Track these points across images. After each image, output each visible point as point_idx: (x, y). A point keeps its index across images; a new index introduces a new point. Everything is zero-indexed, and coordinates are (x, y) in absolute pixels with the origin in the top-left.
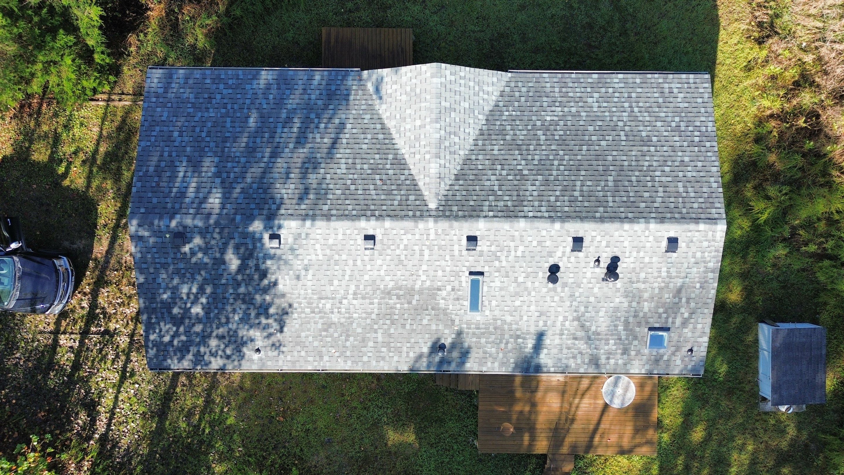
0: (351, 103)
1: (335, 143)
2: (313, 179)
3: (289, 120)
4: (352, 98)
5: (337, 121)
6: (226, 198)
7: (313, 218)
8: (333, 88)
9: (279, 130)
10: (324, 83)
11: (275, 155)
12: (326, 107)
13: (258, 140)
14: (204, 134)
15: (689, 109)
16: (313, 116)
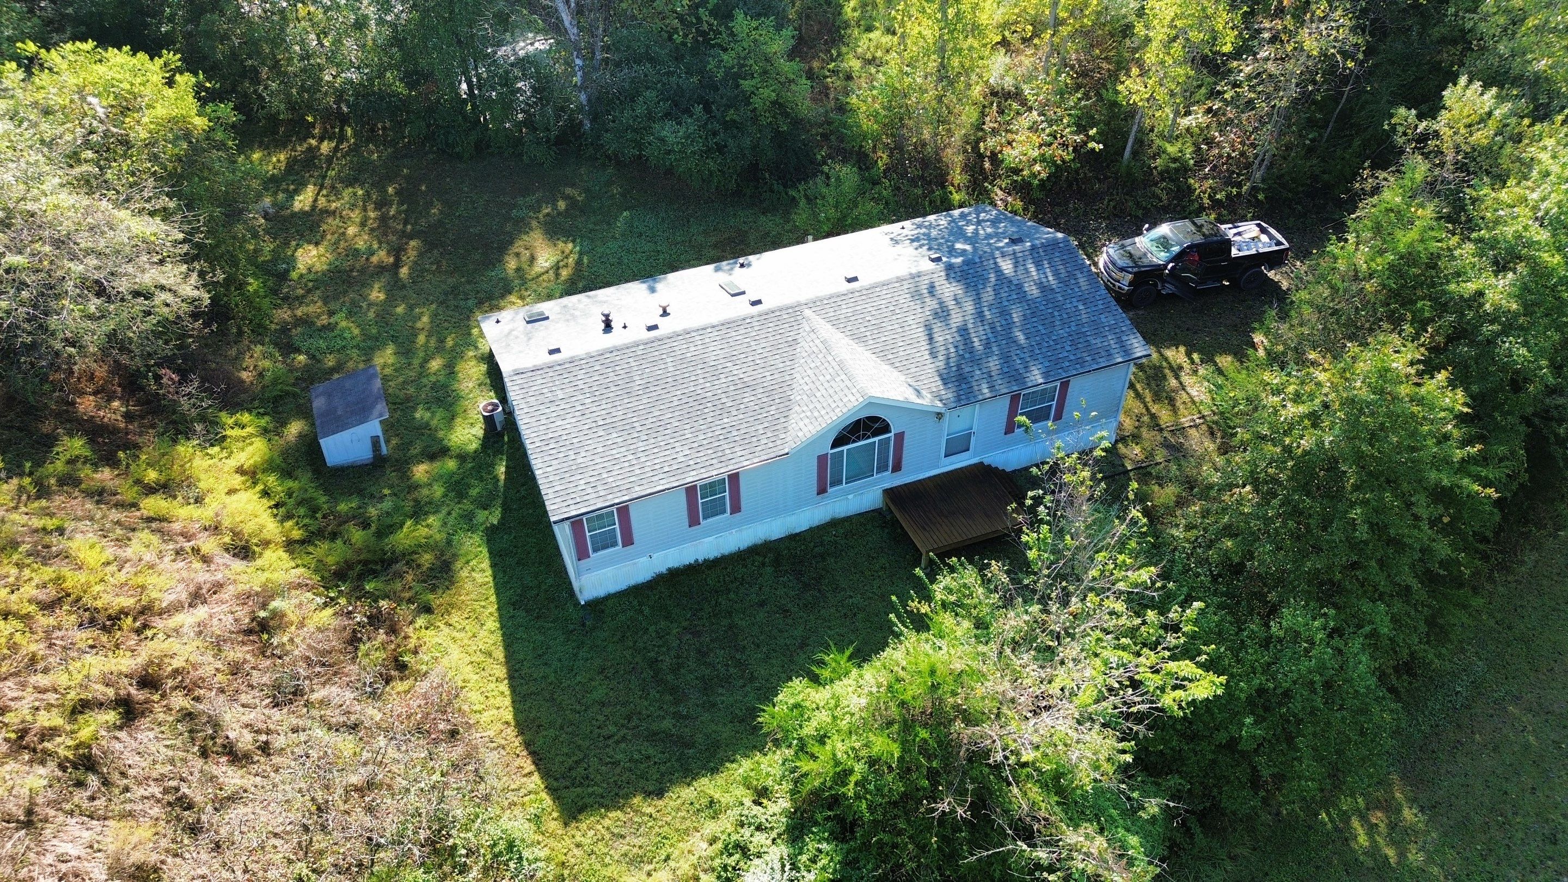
0: (937, 378)
1: (931, 339)
2: (932, 304)
3: (987, 345)
4: (940, 383)
5: (941, 358)
6: (998, 270)
7: (913, 277)
8: (964, 386)
9: (990, 335)
10: (976, 388)
11: (980, 315)
12: (959, 366)
13: (1004, 322)
14: (1056, 313)
15: (567, 475)
16: (967, 356)
